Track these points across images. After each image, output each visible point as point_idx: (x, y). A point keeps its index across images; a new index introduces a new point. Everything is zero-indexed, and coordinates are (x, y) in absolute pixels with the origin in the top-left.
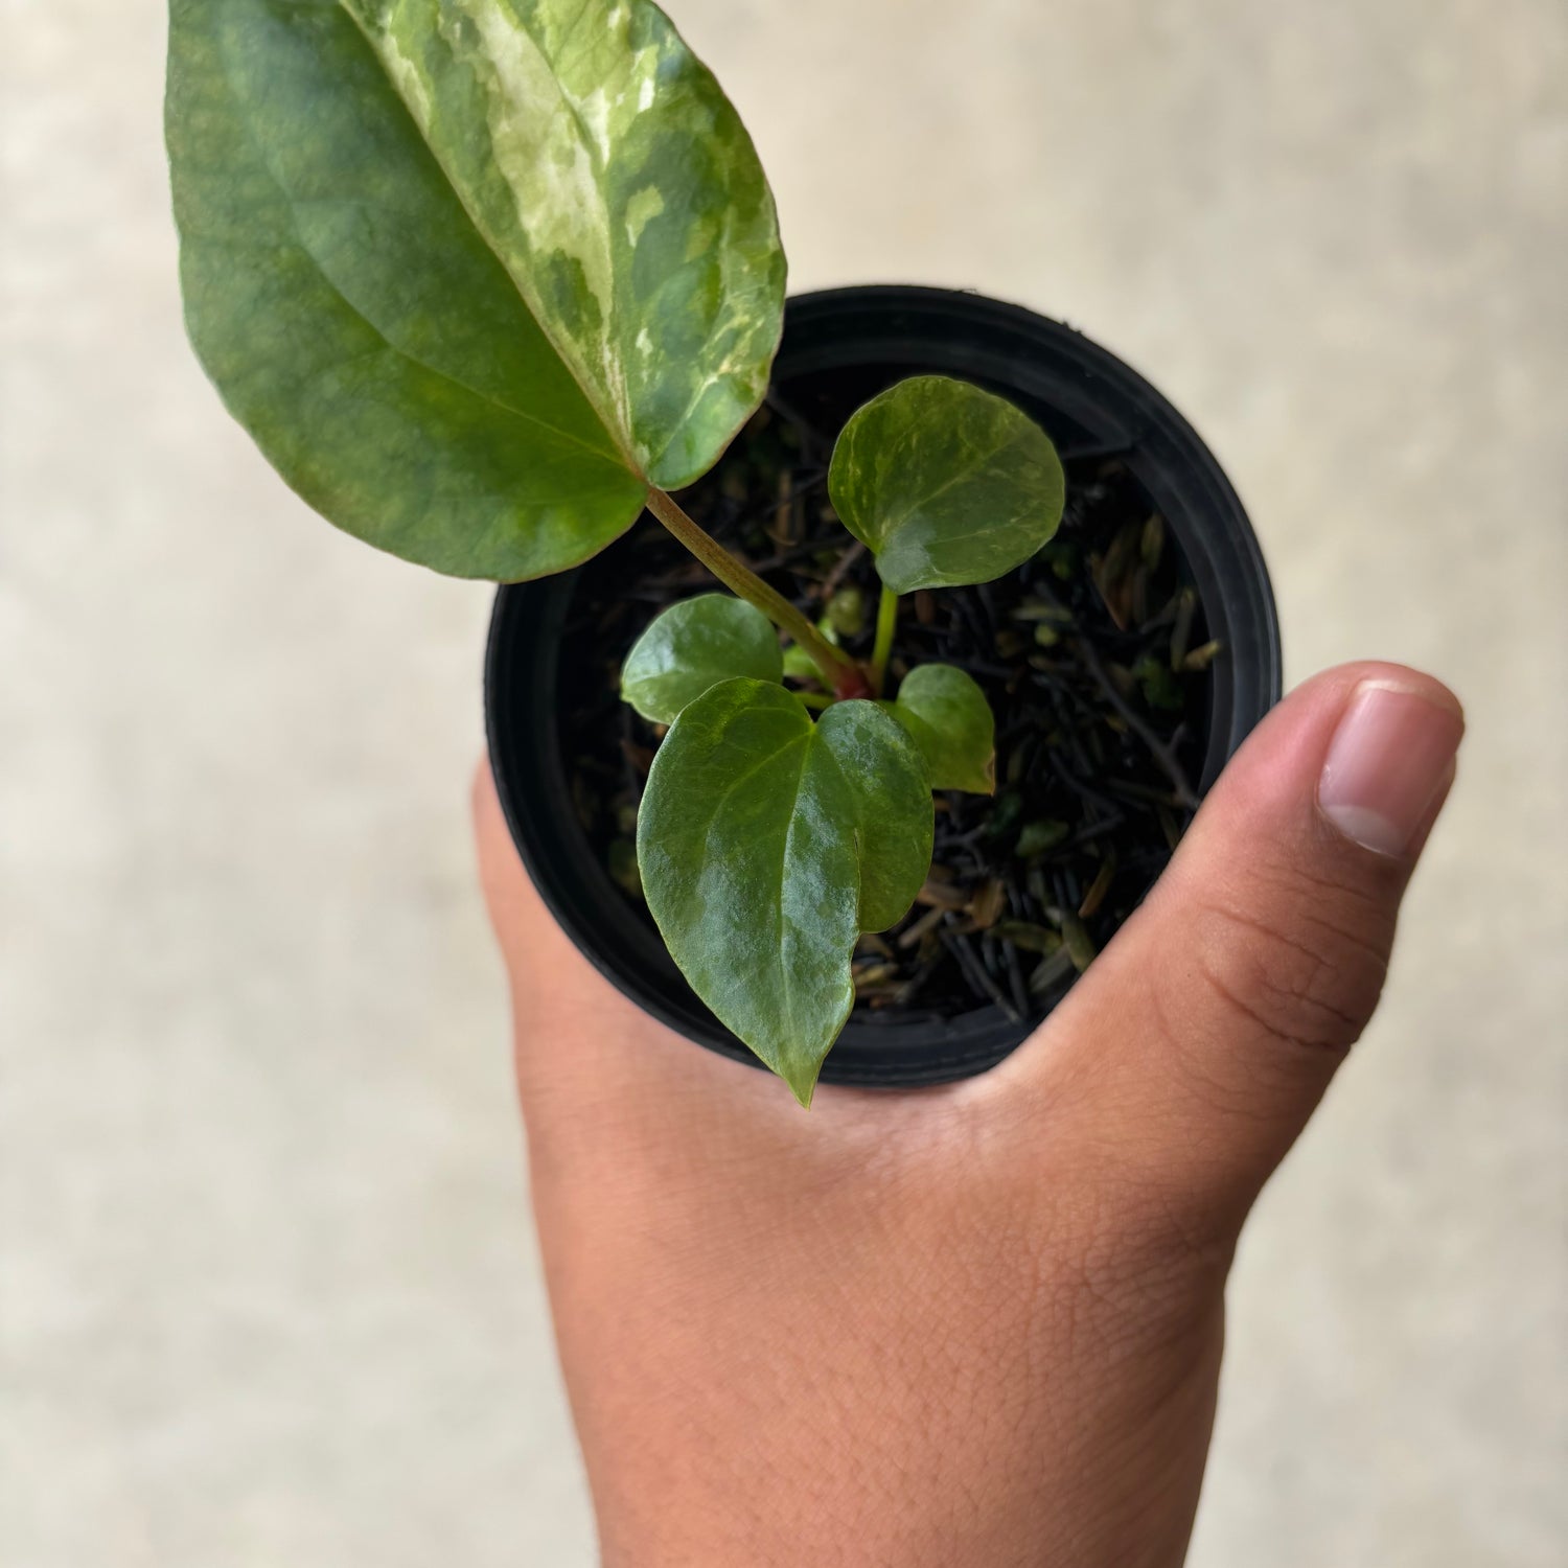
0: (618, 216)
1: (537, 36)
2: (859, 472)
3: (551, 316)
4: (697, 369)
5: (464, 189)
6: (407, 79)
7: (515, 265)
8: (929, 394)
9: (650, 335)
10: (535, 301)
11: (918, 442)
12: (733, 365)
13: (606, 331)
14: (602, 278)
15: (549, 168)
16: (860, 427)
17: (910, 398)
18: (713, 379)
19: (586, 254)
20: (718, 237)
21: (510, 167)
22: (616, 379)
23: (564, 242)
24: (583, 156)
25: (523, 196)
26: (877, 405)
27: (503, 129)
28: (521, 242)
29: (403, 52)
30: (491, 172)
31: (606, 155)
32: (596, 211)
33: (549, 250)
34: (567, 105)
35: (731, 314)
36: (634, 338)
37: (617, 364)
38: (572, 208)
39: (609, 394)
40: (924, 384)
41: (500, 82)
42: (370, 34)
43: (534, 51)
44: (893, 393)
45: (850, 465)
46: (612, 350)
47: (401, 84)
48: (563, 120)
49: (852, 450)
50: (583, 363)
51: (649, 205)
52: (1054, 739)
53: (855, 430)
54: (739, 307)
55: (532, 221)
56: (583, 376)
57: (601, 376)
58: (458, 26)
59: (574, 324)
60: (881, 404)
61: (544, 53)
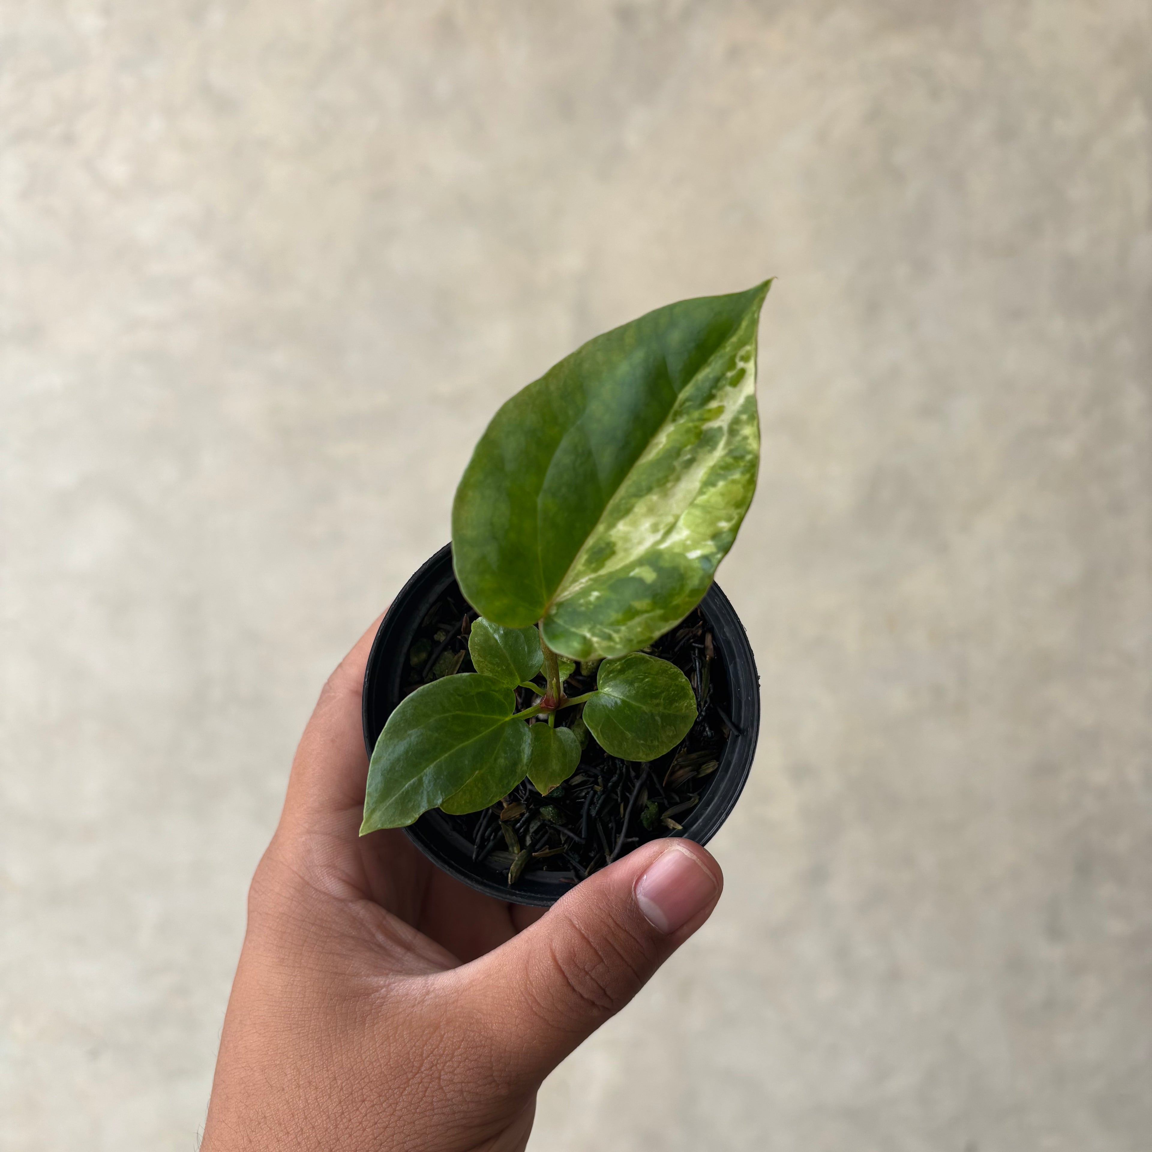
0: (640, 562)
1: (701, 492)
2: (619, 667)
3: (587, 551)
4: (589, 626)
5: (622, 491)
6: (657, 444)
7: (601, 528)
8: (669, 672)
9: (598, 598)
10: (590, 542)
11: (648, 682)
12: (597, 642)
13: (593, 576)
14: (613, 565)
15: (646, 524)
16: (635, 657)
17: (662, 668)
18: (588, 635)
19: (620, 555)
20: (646, 612)
21: (640, 508)
22: (576, 588)
23: (620, 545)
24: (658, 536)
25: (630, 517)
26: (648, 658)
27: (654, 497)
28: (612, 525)
29: (668, 436)
30: (633, 500)
31: (663, 546)
32: (639, 551)
33: (613, 539)
34: (677, 518)
35: (617, 631)
36: (594, 590)
37: (582, 586)
38: (635, 541)
39: (570, 586)
40: (671, 668)
41: (673, 486)
42: (670, 416)
43: (694, 493)
44: (658, 661)
45: (618, 663)
46: (587, 582)
47: (655, 441)
48: (670, 519)
49: (624, 660)
50: (576, 571)
51: (648, 575)
52: (598, 788)
53: (632, 657)
54: (622, 635)
55: (622, 527)
56: (571, 574)
57: (575, 581)
58: (688, 456)
59: (589, 562)
60: (650, 659)
61: (695, 499)
